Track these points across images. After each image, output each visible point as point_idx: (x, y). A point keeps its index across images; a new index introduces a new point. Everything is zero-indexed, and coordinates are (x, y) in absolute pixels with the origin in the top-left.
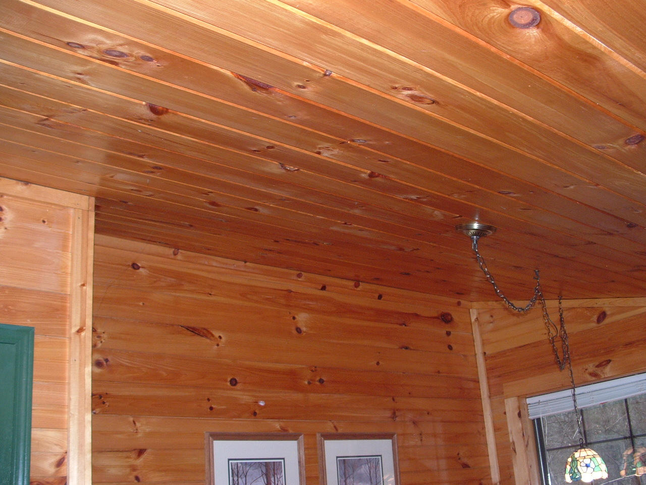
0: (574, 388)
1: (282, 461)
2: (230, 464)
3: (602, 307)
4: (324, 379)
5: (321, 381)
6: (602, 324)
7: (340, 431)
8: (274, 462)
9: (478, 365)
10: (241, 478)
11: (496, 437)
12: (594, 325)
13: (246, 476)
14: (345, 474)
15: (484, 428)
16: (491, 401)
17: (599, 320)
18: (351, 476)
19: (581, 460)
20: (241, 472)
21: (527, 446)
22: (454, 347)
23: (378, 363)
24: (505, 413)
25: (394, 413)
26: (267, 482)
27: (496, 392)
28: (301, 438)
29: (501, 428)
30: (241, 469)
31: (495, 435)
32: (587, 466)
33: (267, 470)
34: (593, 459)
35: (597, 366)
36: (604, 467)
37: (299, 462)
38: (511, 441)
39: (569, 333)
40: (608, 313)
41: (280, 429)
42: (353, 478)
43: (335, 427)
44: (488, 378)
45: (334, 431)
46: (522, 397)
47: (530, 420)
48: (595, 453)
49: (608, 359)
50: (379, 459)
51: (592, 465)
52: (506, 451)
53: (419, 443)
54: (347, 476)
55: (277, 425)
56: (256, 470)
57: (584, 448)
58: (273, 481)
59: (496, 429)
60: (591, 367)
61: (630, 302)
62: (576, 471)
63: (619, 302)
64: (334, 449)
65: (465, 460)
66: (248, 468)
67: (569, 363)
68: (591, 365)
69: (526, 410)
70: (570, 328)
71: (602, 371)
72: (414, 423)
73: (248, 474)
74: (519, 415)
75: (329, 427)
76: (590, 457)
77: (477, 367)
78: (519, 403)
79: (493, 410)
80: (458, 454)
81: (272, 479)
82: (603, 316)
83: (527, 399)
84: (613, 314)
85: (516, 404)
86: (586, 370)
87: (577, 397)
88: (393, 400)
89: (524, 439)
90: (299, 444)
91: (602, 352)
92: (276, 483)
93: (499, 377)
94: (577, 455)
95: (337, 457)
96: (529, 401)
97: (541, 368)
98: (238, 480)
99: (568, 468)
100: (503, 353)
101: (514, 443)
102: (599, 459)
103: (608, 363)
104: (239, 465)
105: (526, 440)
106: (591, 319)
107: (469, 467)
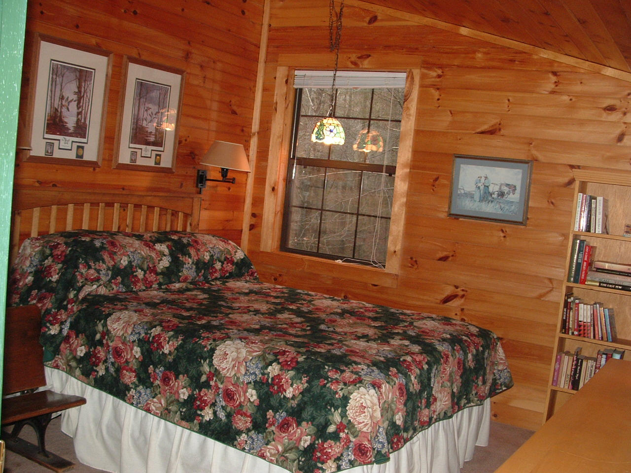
0: (336, 71)
1: (93, 71)
2: (52, 64)
3: (375, 12)
4: (138, 11)
5: (135, 13)
6: (372, 25)
7: (143, 58)
8: (87, 71)
9: (262, 33)
10: (59, 78)
11: (263, 97)
12: (365, 24)
13: (63, 77)
14: (140, 94)
15: (255, 86)
16: (266, 66)
17: (370, 23)
18: (145, 97)
19: (327, 126)
20: (59, 73)
21: (286, 108)
22: (247, 13)
23: (183, 10)
24: (275, 78)
25: (188, 55)
26: (79, 85)
27: (271, 59)
28: (111, 55)
29: (268, 90)
30: (60, 70)
31: (263, 94)
32: (331, 131)
33: (80, 75)
34: (337, 127)
35: (359, 58)
36: (343, 135)
37: (107, 75)
38: (275, 101)
39: (344, 26)
40: (379, 18)
41: (95, 44)
42: (146, 99)
43: (139, 54)
44: (268, 47)
45: (137, 57)
46: (292, 68)
47: (294, 88)
48: (339, 123)
49: (369, 54)
50: (168, 89)
51: (335, 131)
52: (269, 109)
53: (202, 85)
54: (141, 96)
55: (93, 41)
56: (72, 74)
57: (332, 118)
58: (84, 85)
59: (265, 90)
60: (354, 57)
61: (398, 14)
62: (321, 133)
63: (391, 12)
64: (136, 72)
65: (235, 108)
66: (65, 71)
67: (338, 49)
68: (354, 55)
69: (293, 79)
70: (346, 22)
71: (361, 62)
72: (201, 66)
73: (65, 75)
74: (287, 82)
75: (134, 54)
76: (335, 125)
77: (261, 35)
78: (289, 73)
79: (265, 73)
80: (230, 101)
81: (83, 84)
82: (374, 19)
83: (296, 71)
84: (382, 20)
85: (286, 73)
86: (350, 58)
87: (337, 79)
88: (189, 43)
89: (286, 102)
90: (109, 60)
91: (366, 47)
92: (86, 88)
93: (278, 47)
94: (325, 121)
95: (137, 79)
96: (297, 72)
97: (314, 48)
98: (56, 78)
99: (316, 129)
100: (285, 29)
101: (277, 103)
102: (341, 129)
103: (368, 57)
104: (59, 66)
105: (287, 103)
106: (365, 19)
107: (237, 114)
